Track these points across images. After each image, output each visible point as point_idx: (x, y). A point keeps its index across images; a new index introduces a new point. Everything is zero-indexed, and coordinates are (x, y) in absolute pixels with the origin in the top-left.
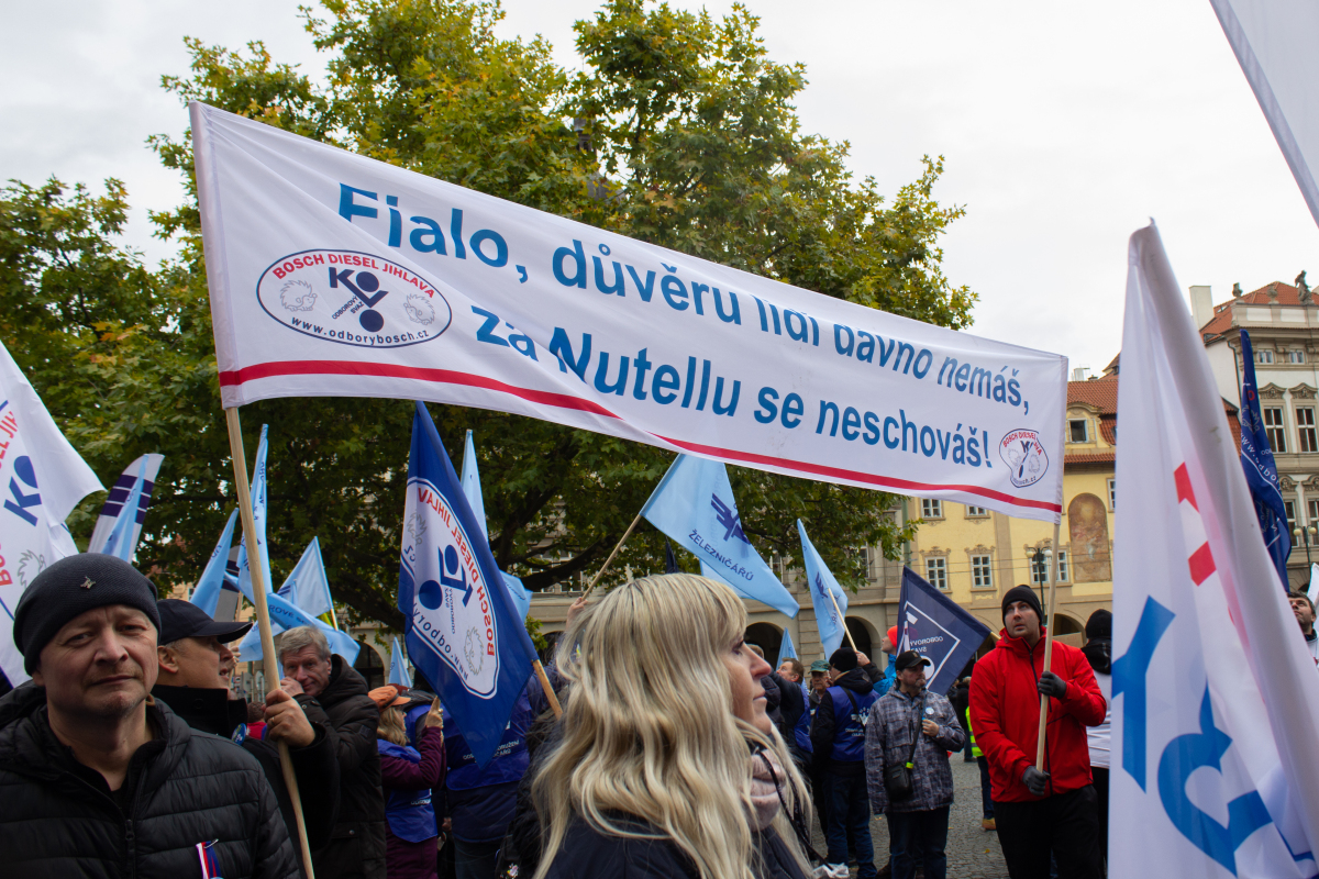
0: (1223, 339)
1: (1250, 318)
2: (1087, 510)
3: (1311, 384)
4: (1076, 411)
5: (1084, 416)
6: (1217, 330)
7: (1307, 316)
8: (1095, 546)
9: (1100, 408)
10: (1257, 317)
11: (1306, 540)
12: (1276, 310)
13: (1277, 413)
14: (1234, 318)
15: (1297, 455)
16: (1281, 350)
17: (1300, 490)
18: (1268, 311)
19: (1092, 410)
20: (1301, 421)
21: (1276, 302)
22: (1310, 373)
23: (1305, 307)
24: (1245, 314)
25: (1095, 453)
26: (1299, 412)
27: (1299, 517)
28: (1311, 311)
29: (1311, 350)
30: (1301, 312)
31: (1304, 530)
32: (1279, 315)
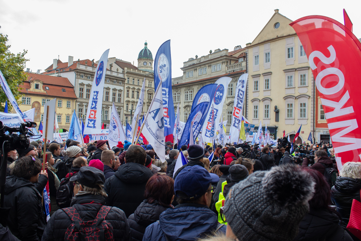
0: (74, 71)
1: (80, 67)
2: (36, 105)
3: (91, 84)
4: (37, 82)
5: (39, 83)
6: (73, 68)
7: (93, 69)
8: (37, 113)
9: (43, 82)
10: (82, 67)
11: (84, 118)
12: (86, 67)
13: (82, 89)
14: (77, 67)
15: (85, 99)
16: (86, 76)
17: (84, 107)
18: (85, 66)
19: (41, 82)
20: (87, 92)
21: (87, 65)
22: (91, 82)
23: (93, 67)
24: (80, 66)
25: (40, 92)
26: (87, 90)
27: (83, 113)
28: (94, 68)
29: (92, 77)
30: (92, 68)
31: (84, 116)
32: (87, 68)
